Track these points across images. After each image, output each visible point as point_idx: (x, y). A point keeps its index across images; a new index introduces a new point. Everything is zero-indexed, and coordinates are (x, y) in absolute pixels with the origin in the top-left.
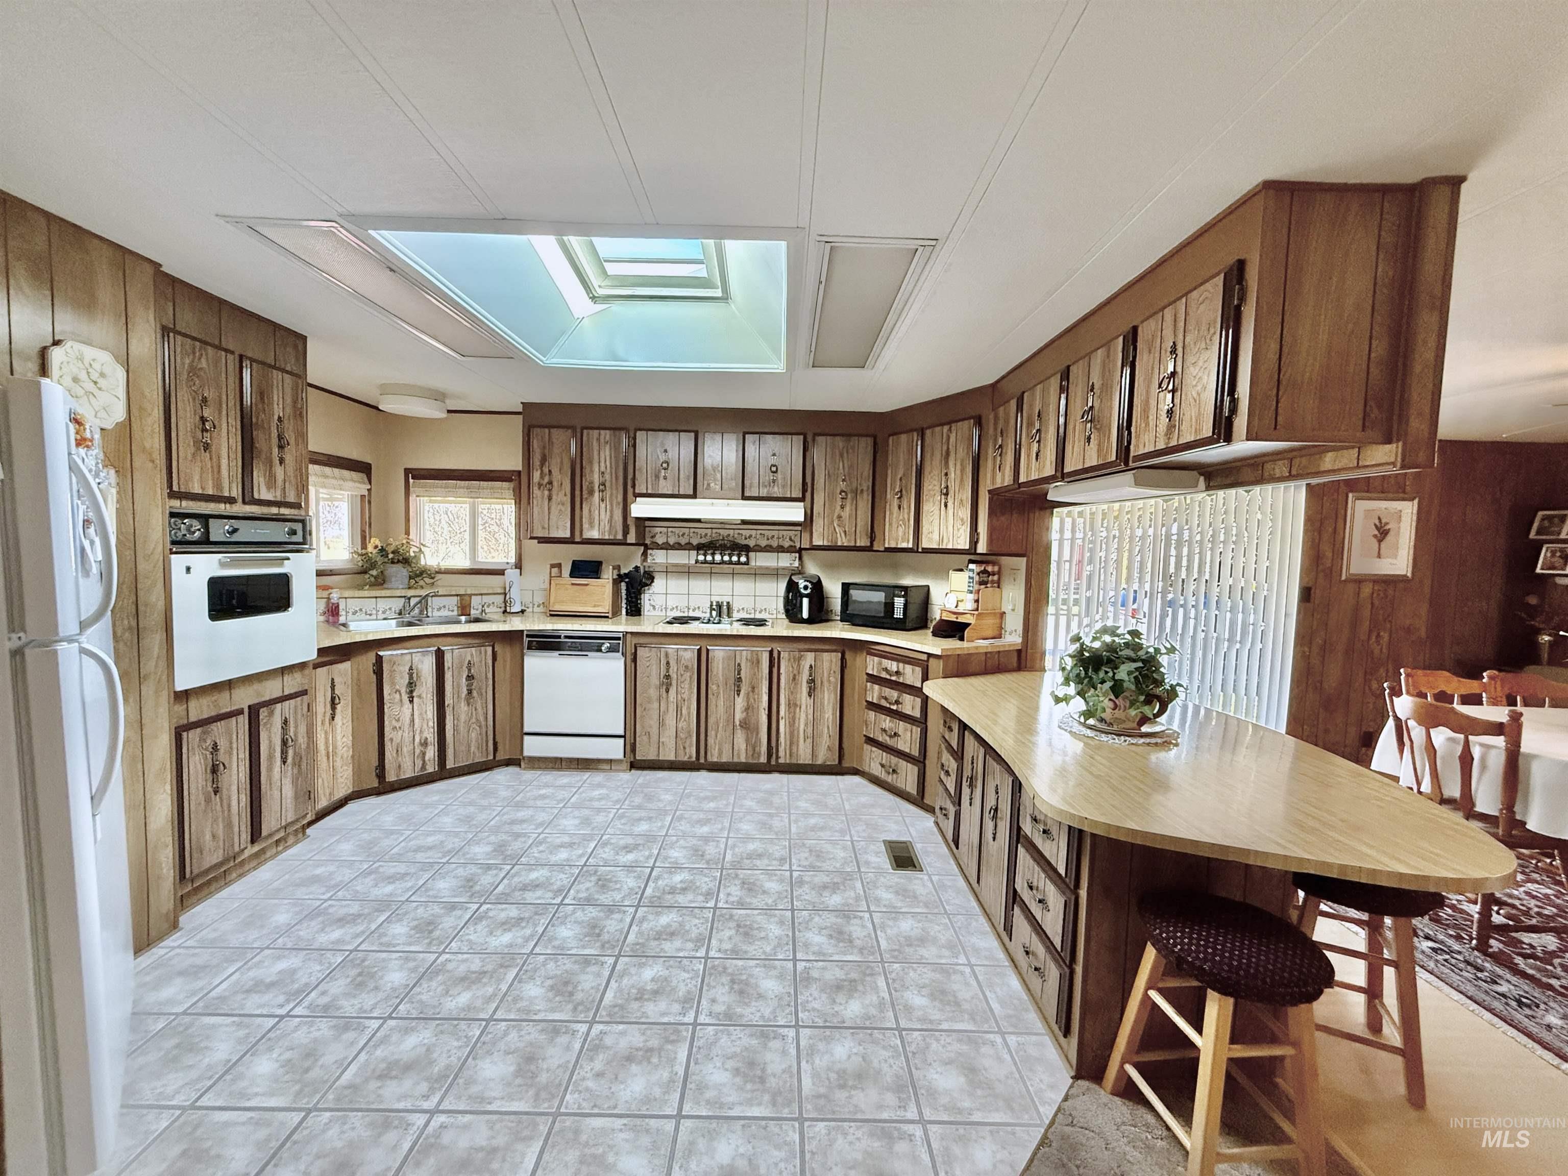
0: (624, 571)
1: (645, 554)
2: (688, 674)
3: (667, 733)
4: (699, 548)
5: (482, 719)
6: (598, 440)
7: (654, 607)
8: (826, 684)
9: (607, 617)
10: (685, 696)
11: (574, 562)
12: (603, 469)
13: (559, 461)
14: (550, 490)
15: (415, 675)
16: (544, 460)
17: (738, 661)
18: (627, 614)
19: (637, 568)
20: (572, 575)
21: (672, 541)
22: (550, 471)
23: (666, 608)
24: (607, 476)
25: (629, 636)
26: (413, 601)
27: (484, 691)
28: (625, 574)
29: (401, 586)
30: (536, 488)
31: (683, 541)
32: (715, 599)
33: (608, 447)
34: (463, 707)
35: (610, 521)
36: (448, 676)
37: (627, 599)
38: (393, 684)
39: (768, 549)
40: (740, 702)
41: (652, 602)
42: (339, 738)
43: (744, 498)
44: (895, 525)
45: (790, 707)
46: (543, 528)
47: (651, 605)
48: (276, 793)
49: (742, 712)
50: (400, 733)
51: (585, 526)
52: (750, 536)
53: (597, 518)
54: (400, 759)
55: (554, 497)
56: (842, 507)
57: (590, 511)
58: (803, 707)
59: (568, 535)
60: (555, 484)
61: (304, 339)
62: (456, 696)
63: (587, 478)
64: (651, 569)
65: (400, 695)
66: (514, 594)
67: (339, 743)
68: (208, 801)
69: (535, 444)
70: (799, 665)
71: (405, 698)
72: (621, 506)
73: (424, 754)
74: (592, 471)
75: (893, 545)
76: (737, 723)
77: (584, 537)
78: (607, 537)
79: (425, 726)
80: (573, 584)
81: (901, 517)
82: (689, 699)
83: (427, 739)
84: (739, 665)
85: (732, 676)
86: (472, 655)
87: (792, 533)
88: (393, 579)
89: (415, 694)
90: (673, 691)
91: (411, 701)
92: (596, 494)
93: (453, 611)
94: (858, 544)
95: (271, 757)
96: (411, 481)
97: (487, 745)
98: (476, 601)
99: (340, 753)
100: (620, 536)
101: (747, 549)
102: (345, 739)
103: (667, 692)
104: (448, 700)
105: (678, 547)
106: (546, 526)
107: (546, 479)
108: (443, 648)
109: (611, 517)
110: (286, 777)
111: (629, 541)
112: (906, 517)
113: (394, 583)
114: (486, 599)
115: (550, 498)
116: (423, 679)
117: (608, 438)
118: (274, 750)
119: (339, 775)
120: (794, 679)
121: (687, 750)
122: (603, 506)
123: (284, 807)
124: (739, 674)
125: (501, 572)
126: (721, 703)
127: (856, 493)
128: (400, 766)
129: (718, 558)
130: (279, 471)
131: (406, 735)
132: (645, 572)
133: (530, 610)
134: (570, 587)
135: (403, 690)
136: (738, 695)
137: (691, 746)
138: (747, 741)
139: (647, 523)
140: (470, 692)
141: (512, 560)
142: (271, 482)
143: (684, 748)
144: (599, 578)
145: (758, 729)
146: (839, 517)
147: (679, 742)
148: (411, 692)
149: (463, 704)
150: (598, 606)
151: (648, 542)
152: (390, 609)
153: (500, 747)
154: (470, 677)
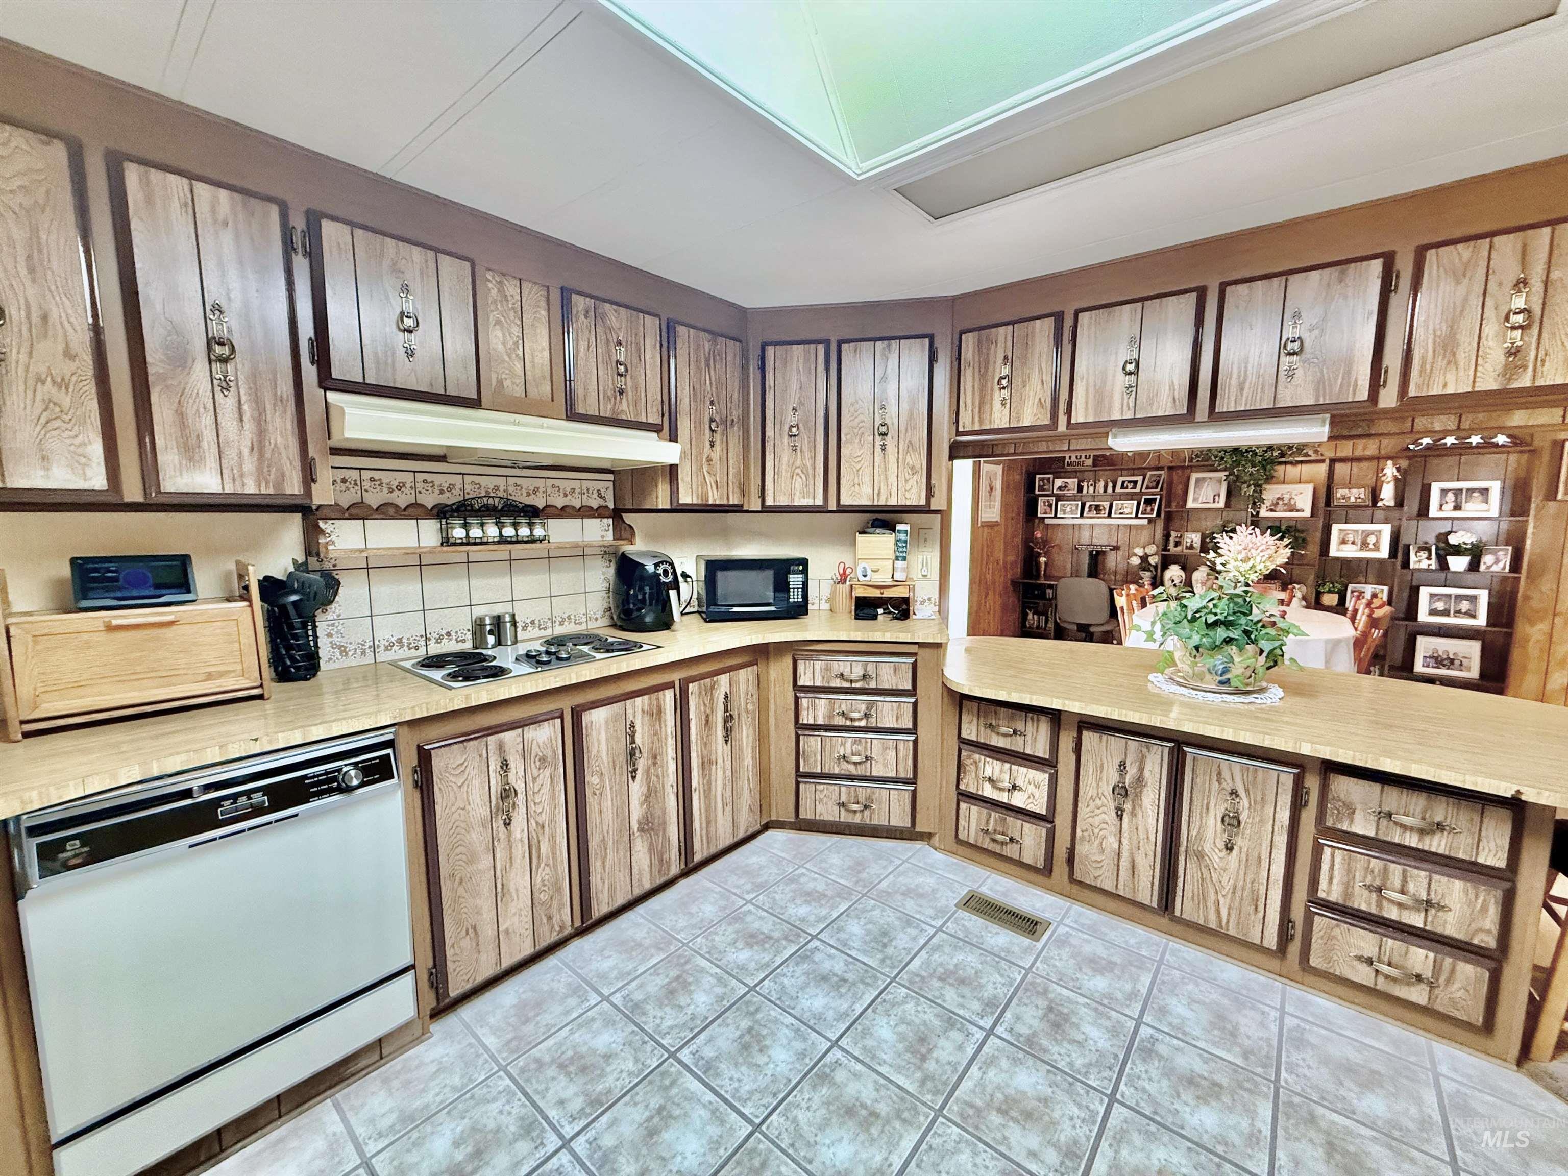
1: (312, 531)
2: (547, 772)
3: (513, 908)
4: (442, 513)
7: (344, 651)
8: (744, 714)
10: (543, 818)
11: (81, 562)
12: (215, 293)
17: (630, 717)
20: (72, 603)
21: (374, 499)
23: (374, 648)
25: (408, 731)
31: (402, 500)
32: (479, 611)
39: (565, 512)
40: (637, 789)
41: (336, 639)
43: (573, 416)
44: (785, 474)
45: (703, 769)
47: (333, 645)
49: (642, 804)
52: (536, 490)
56: (712, 445)
58: (720, 761)
59: (97, 481)
64: (332, 566)
70: (712, 699)
75: (783, 501)
76: (635, 826)
77: (170, 487)
81: (798, 463)
82: (552, 820)
84: (633, 726)
85: (621, 746)
87: (600, 485)
90: (519, 818)
92: (200, 372)
94: (731, 503)
100: (295, 487)
101: (532, 513)
103: (507, 824)
105: (387, 511)
109: (261, 433)
112: (809, 463)
120: (707, 721)
121: (556, 919)
124: (633, 742)
126: (608, 804)
127: (726, 423)
132: (316, 574)
136: (634, 778)
137: (561, 907)
138: (651, 850)
143: (550, 918)
144: (189, 602)
145: (665, 823)
146: (709, 460)
147: (540, 912)
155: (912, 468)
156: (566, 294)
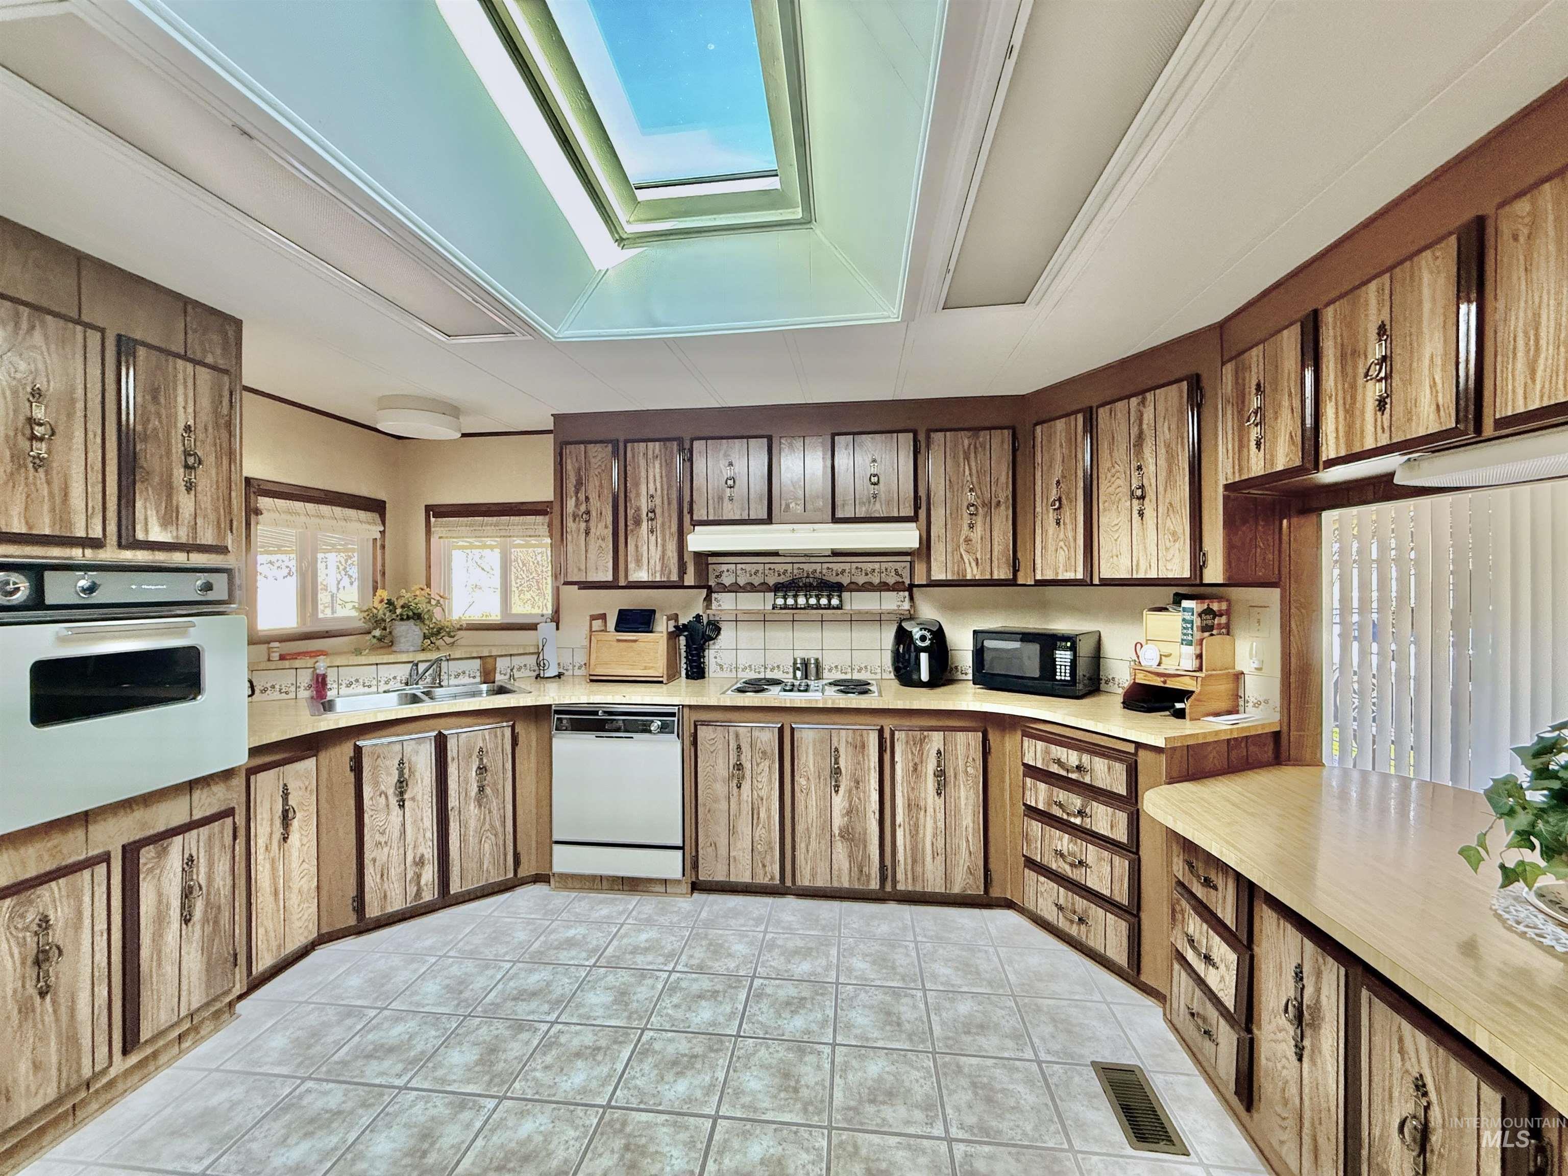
0: (683, 621)
1: (708, 599)
2: (767, 763)
3: (739, 845)
4: (777, 588)
5: (498, 824)
6: (646, 454)
7: (722, 668)
8: (961, 776)
9: (661, 682)
10: (763, 793)
11: (621, 611)
12: (652, 492)
13: (597, 484)
14: (587, 521)
15: (406, 771)
16: (579, 484)
17: (835, 744)
18: (688, 677)
19: (698, 617)
20: (618, 629)
21: (742, 581)
22: (587, 498)
23: (736, 668)
24: (658, 501)
25: (686, 710)
26: (422, 667)
27: (500, 787)
28: (684, 625)
29: (412, 649)
30: (570, 519)
31: (757, 581)
32: (800, 655)
33: (657, 465)
34: (473, 809)
35: (662, 558)
36: (452, 769)
37: (686, 657)
38: (376, 784)
39: (868, 587)
40: (839, 802)
41: (718, 660)
42: (295, 864)
43: (835, 520)
44: (1051, 547)
45: (909, 811)
46: (580, 570)
47: (717, 664)
48: (170, 970)
49: (843, 816)
50: (386, 850)
51: (632, 566)
52: (843, 571)
53: (645, 554)
54: (386, 886)
55: (593, 530)
56: (971, 526)
57: (637, 546)
58: (930, 811)
59: (610, 578)
60: (594, 513)
61: (238, 323)
62: (463, 795)
63: (633, 503)
64: (717, 618)
65: (387, 797)
66: (549, 655)
67: (295, 874)
68: (26, 1009)
69: (570, 467)
70: (921, 751)
71: (393, 801)
72: (676, 538)
73: (419, 876)
74: (638, 495)
75: (1049, 576)
76: (836, 831)
77: (631, 579)
78: (658, 579)
79: (421, 839)
80: (619, 641)
81: (1062, 536)
82: (769, 797)
83: (422, 856)
84: (837, 750)
85: (827, 765)
86: (484, 740)
87: (898, 566)
88: (403, 640)
89: (406, 796)
90: (746, 786)
91: (402, 807)
92: (644, 525)
93: (474, 677)
94: (996, 577)
95: (161, 919)
96: (433, 520)
97: (505, 860)
98: (502, 664)
99: (295, 887)
100: (674, 577)
101: (839, 588)
102: (305, 866)
103: (739, 787)
104: (453, 802)
105: (751, 588)
106: (583, 568)
107: (583, 508)
108: (446, 732)
109: (664, 552)
110: (189, 942)
111: (686, 584)
112: (1070, 535)
113: (402, 644)
114: (517, 661)
115: (587, 533)
116: (417, 774)
117: (657, 451)
119: (295, 917)
120: (915, 770)
121: (768, 869)
122: (652, 538)
123: (184, 987)
124: (837, 762)
125: (533, 627)
126: (812, 802)
127: (989, 506)
128: (385, 896)
129: (802, 601)
130: (186, 503)
131: (394, 852)
132: (709, 623)
133: (570, 673)
134: (615, 644)
135: (391, 792)
136: (837, 792)
137: (772, 863)
138: (851, 856)
139: (711, 560)
140: (481, 789)
141: (549, 611)
142: (170, 517)
143: (764, 866)
144: (651, 632)
145: (865, 841)
146: (968, 540)
147: (757, 858)
148: (402, 793)
149: (472, 805)
150: (650, 668)
151: (712, 583)
152: (395, 678)
153: (524, 859)
154: (482, 769)
155: (1174, 534)
156: (833, 436)
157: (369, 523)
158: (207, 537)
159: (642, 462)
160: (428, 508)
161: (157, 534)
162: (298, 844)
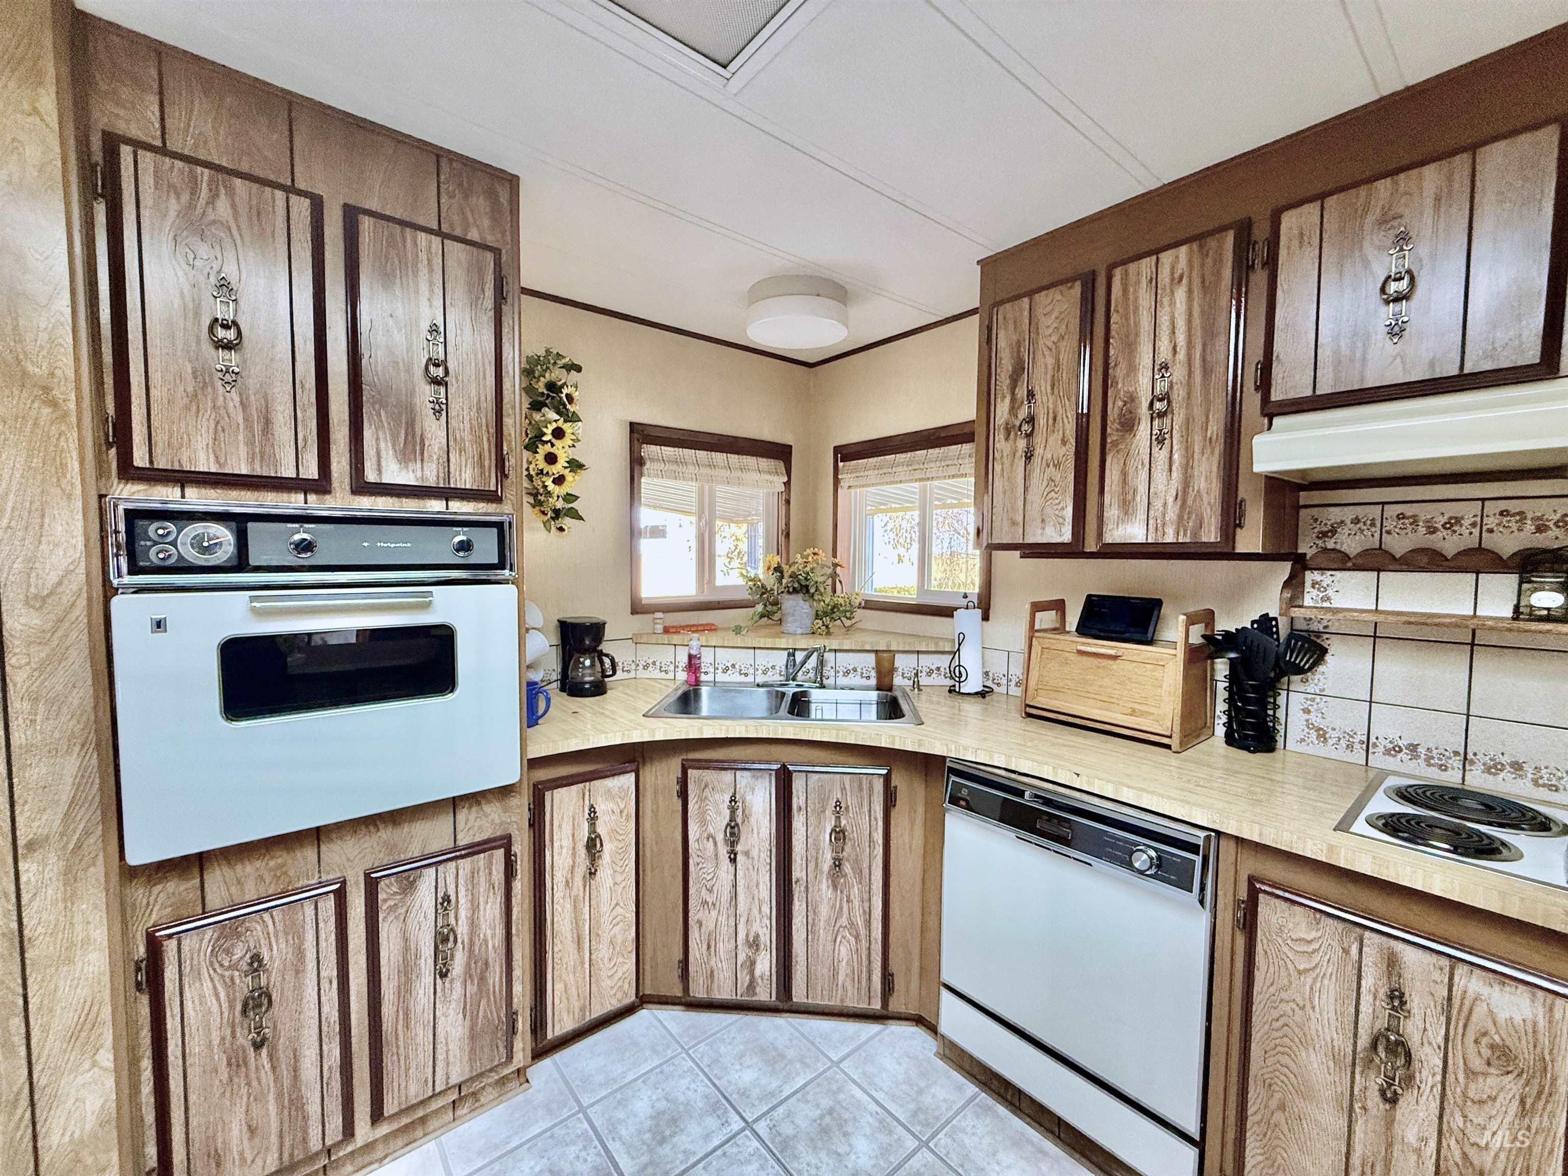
0: (1226, 624)
1: (1294, 583)
4: (1532, 565)
5: (860, 922)
6: (1154, 281)
7: (1322, 735)
9: (1168, 747)
12: (1164, 353)
13: (1050, 361)
14: (1029, 436)
15: (739, 812)
16: (1019, 370)
18: (1230, 740)
19: (1265, 623)
20: (1085, 628)
21: (1399, 544)
22: (1031, 394)
23: (1367, 745)
24: (1178, 373)
25: (1228, 849)
26: (800, 656)
27: (865, 865)
28: (1227, 634)
30: (1000, 436)
33: (1181, 294)
34: (824, 889)
35: (1182, 496)
36: (798, 824)
37: (1230, 701)
38: (703, 823)
41: (1314, 718)
42: (605, 908)
46: (1014, 523)
47: (1309, 725)
48: (423, 1036)
50: (714, 913)
51: (1112, 512)
53: (1142, 489)
54: (713, 962)
55: (1039, 451)
57: (1124, 474)
59: (1066, 536)
60: (1041, 421)
61: (513, 182)
62: (811, 866)
63: (1122, 386)
64: (1315, 627)
65: (715, 844)
66: (970, 658)
67: (606, 919)
68: (236, 1062)
69: (1004, 341)
71: (723, 850)
72: (1219, 448)
73: (753, 963)
74: (1132, 369)
77: (1109, 539)
78: (1170, 538)
79: (755, 911)
80: (1081, 653)
83: (757, 936)
86: (843, 789)
89: (739, 848)
90: (1418, 1110)
91: (733, 861)
92: (1143, 431)
93: (868, 678)
95: (407, 970)
96: (841, 464)
97: (869, 979)
98: (901, 662)
99: (606, 938)
100: (1211, 534)
102: (619, 910)
103: (1389, 1099)
104: (798, 872)
105: (1430, 561)
106: (1020, 519)
107: (1023, 413)
108: (791, 768)
109: (1187, 482)
110: (446, 1000)
111: (1240, 549)
114: (928, 661)
115: (1029, 456)
116: (753, 820)
117: (1183, 264)
118: (417, 956)
119: (604, 974)
122: (1161, 456)
123: (440, 1057)
125: (947, 612)
128: (712, 972)
130: (434, 431)
131: (723, 919)
132: (1294, 634)
133: (1003, 690)
134: (1073, 657)
135: (720, 837)
139: (1305, 497)
140: (838, 864)
141: (974, 590)
142: (412, 450)
144: (1150, 642)
148: (733, 844)
149: (824, 886)
150: (1143, 714)
151: (1306, 547)
152: (773, 667)
153: (899, 983)
154: (839, 834)
157: (770, 473)
158: (465, 478)
159: (1145, 299)
160: (837, 450)
161: (394, 474)
162: (610, 882)
